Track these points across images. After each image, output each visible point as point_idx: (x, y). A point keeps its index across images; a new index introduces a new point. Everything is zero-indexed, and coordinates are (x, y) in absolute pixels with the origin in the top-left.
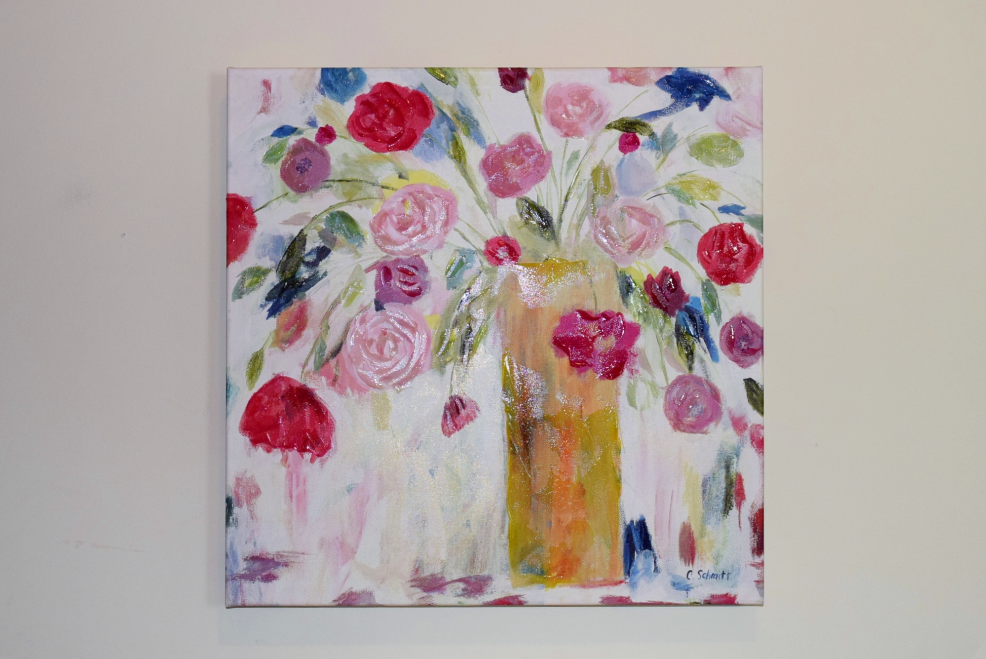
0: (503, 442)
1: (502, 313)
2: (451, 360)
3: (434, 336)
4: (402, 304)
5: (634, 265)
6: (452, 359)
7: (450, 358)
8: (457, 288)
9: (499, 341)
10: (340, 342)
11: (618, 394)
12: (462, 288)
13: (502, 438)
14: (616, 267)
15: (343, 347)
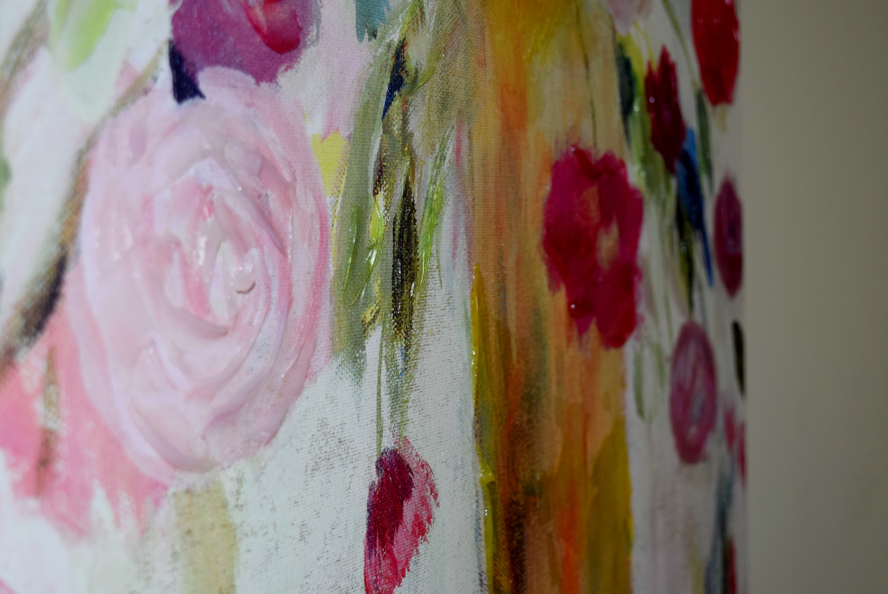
0: (479, 588)
1: (465, 143)
2: (374, 320)
3: (335, 225)
4: (250, 80)
5: (633, 30)
6: (378, 312)
7: (373, 308)
8: (379, 34)
9: (462, 241)
10: (54, 251)
11: (623, 384)
12: (388, 41)
13: (477, 577)
14: (614, 32)
15: (70, 277)
